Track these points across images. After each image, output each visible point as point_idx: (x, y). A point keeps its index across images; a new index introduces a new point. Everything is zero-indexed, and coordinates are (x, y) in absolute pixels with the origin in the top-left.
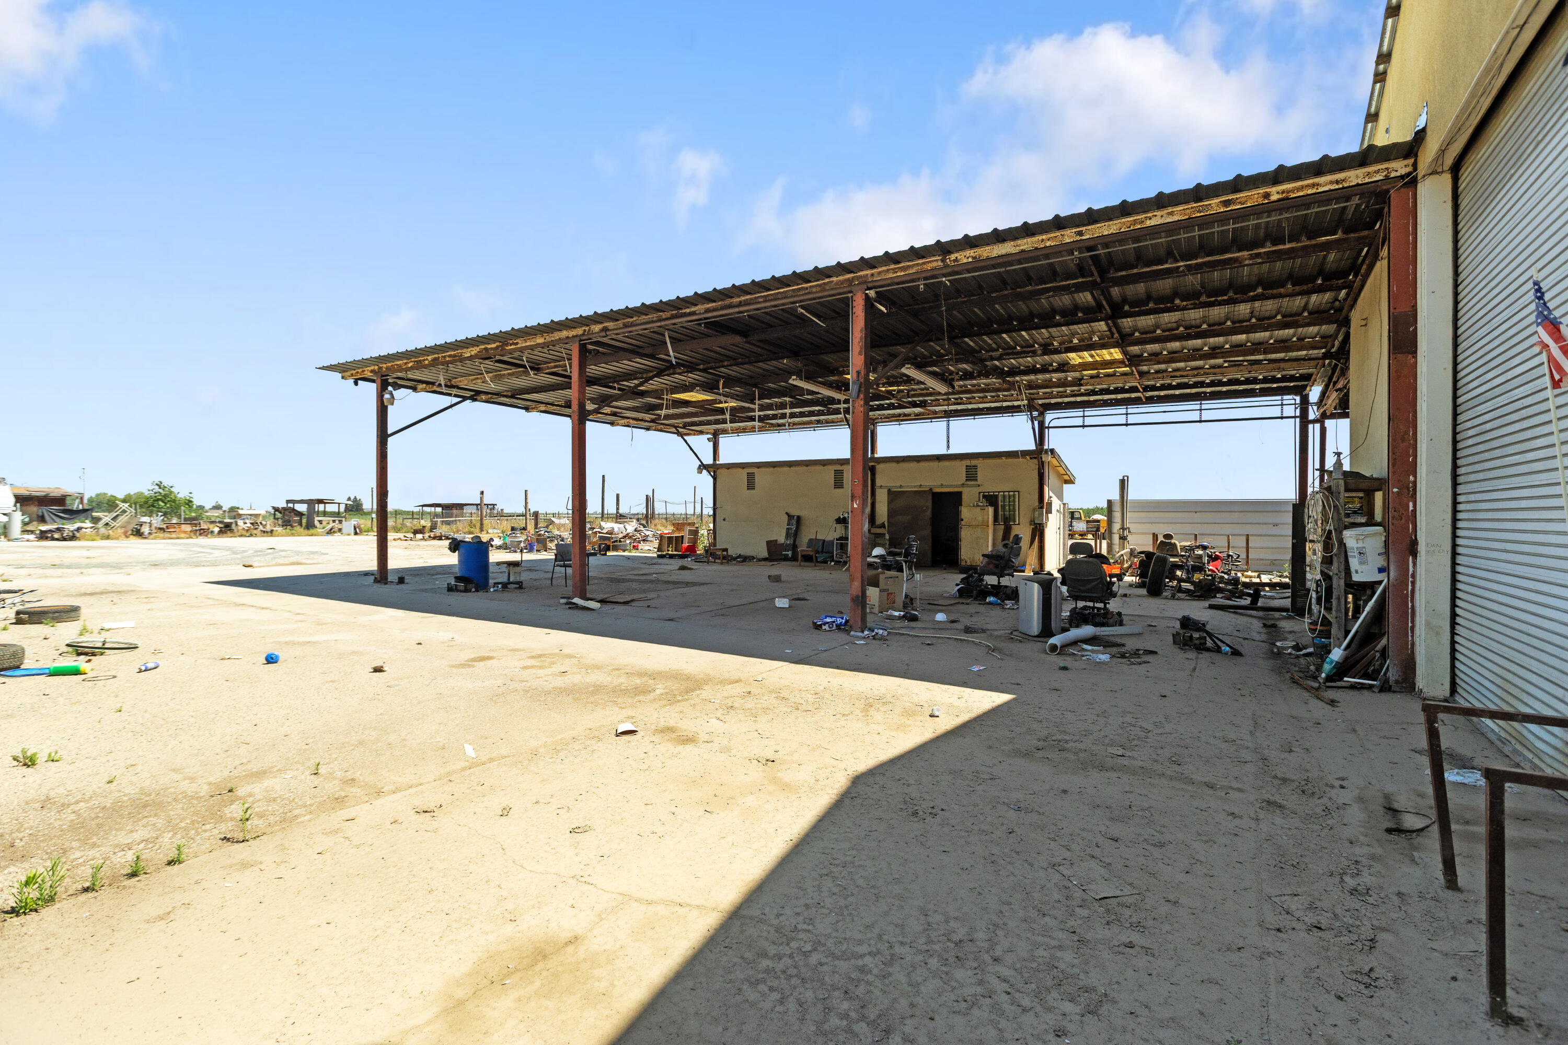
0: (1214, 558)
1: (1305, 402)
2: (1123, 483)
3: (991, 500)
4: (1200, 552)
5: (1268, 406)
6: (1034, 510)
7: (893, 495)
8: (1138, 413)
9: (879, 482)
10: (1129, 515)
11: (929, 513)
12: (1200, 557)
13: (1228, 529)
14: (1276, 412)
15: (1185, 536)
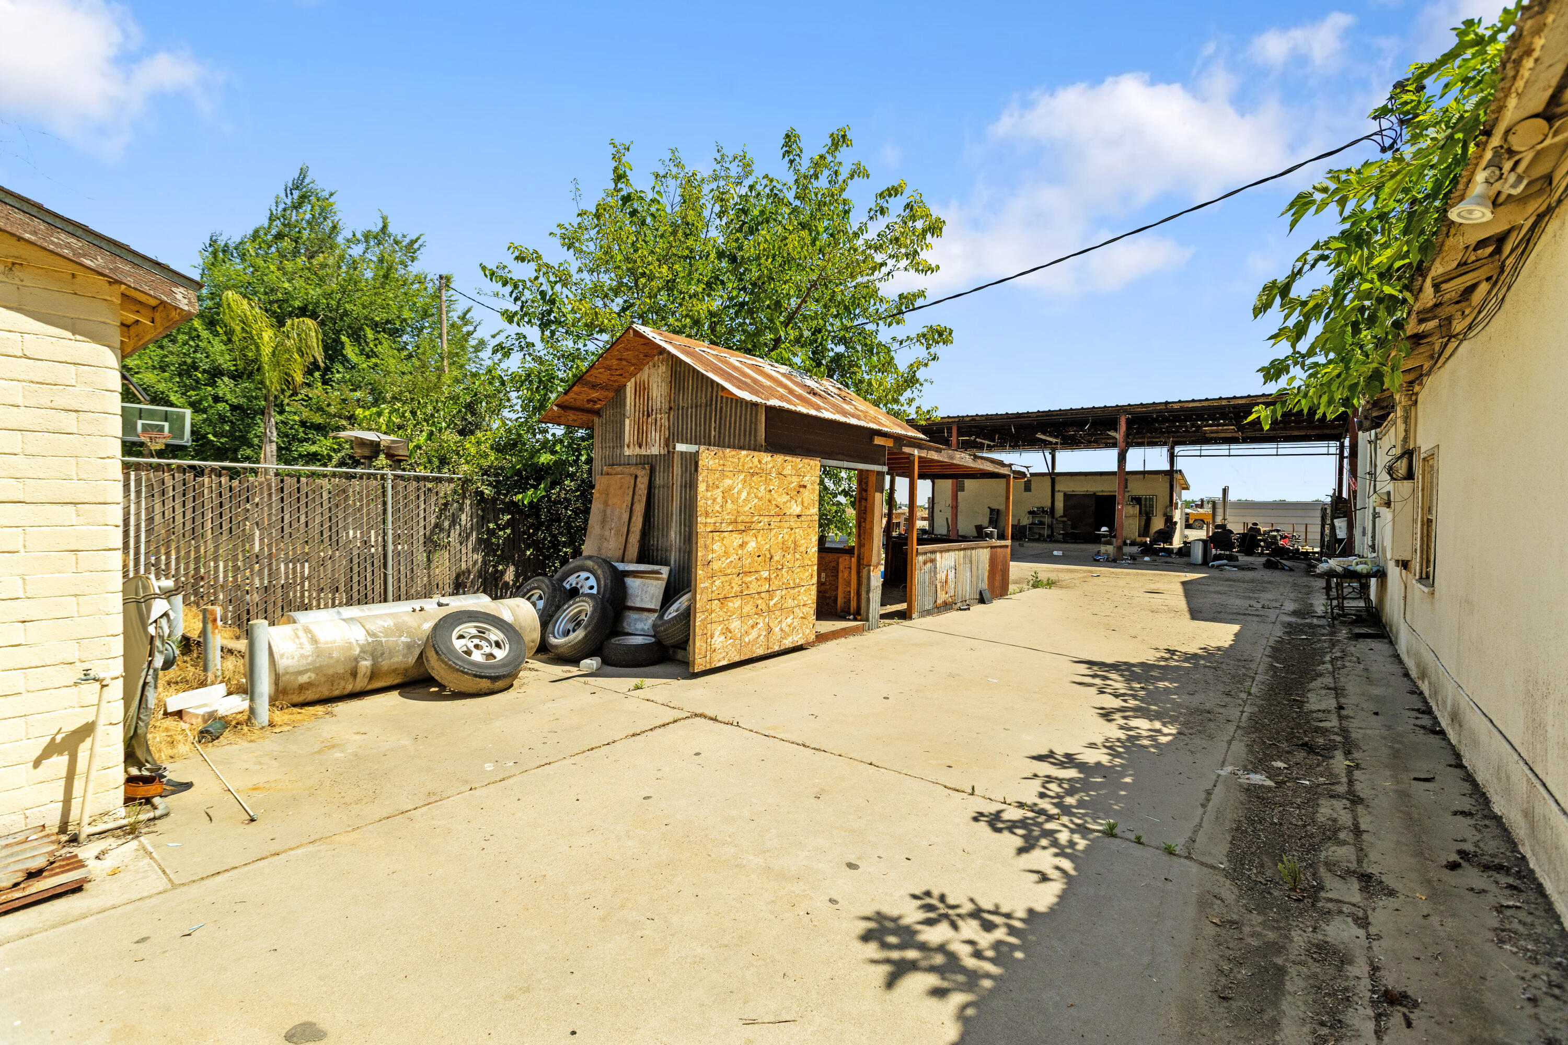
0: (1285, 537)
1: (1342, 447)
2: (1225, 491)
3: (1137, 500)
4: (1275, 533)
5: (1320, 447)
6: (1166, 507)
7: (1067, 497)
8: (1236, 449)
9: (1057, 488)
10: (1228, 511)
11: (1093, 508)
12: (1275, 536)
13: (1294, 520)
14: (1325, 451)
15: (1265, 524)
